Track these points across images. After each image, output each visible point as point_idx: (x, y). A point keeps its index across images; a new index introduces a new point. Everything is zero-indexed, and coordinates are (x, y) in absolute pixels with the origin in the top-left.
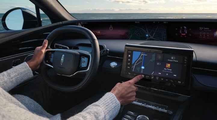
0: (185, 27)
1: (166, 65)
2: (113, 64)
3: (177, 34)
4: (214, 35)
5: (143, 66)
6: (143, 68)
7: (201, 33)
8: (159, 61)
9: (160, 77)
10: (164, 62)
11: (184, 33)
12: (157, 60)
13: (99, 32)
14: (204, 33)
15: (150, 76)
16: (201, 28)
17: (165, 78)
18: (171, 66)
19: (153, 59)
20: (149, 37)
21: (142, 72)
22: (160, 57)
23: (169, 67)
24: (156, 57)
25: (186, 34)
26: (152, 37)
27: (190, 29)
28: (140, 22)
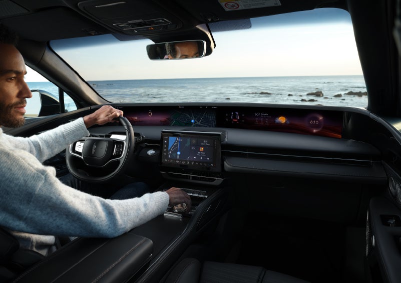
0: (237, 113)
1: (199, 149)
2: (151, 152)
3: (227, 120)
4: (275, 121)
5: (179, 151)
6: (179, 153)
7: (257, 119)
8: (194, 145)
9: (195, 162)
10: (198, 146)
11: (236, 119)
12: (192, 145)
13: (136, 118)
14: (262, 119)
15: (186, 161)
16: (257, 114)
17: (199, 162)
18: (204, 149)
19: (188, 144)
20: (195, 122)
21: (178, 157)
22: (194, 141)
23: (202, 150)
24: (191, 142)
25: (238, 120)
26: (198, 123)
27: (243, 115)
28: (184, 106)
